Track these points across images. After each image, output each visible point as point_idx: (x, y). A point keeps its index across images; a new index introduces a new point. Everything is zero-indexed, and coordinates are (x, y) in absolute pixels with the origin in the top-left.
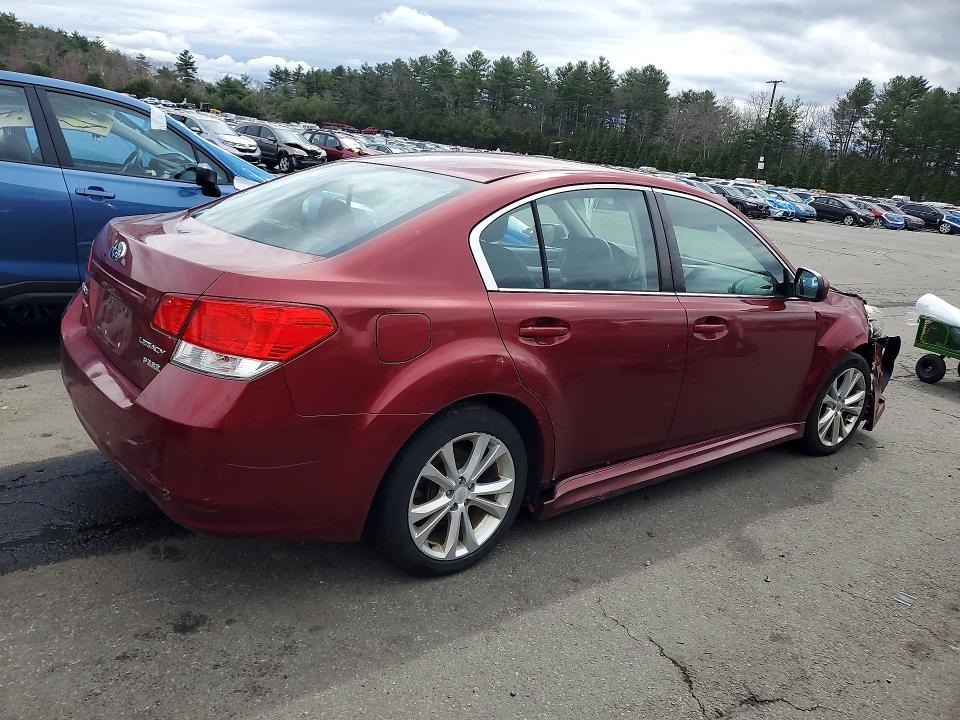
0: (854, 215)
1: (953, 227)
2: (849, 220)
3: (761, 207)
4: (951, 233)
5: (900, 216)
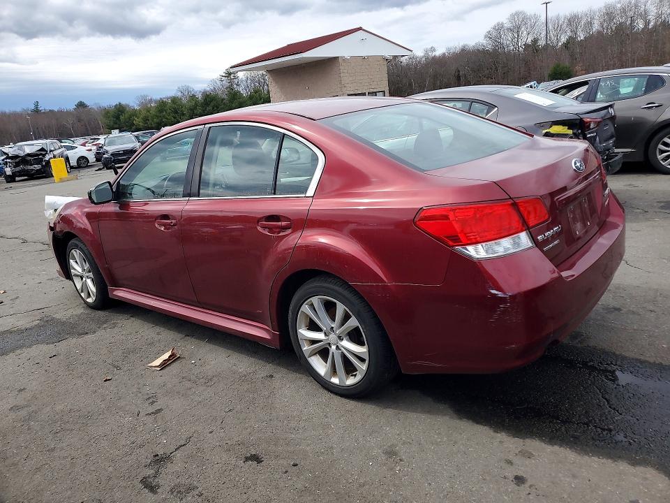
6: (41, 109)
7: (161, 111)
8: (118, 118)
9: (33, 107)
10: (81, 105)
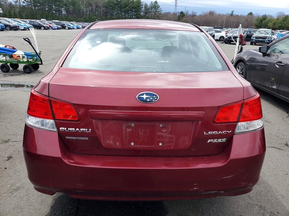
0: (43, 26)
1: (69, 27)
2: (42, 28)
3: (17, 26)
4: (69, 29)
5: (55, 26)
6: (233, 14)
7: (284, 21)
8: (261, 21)
9: (231, 13)
10: (251, 14)
